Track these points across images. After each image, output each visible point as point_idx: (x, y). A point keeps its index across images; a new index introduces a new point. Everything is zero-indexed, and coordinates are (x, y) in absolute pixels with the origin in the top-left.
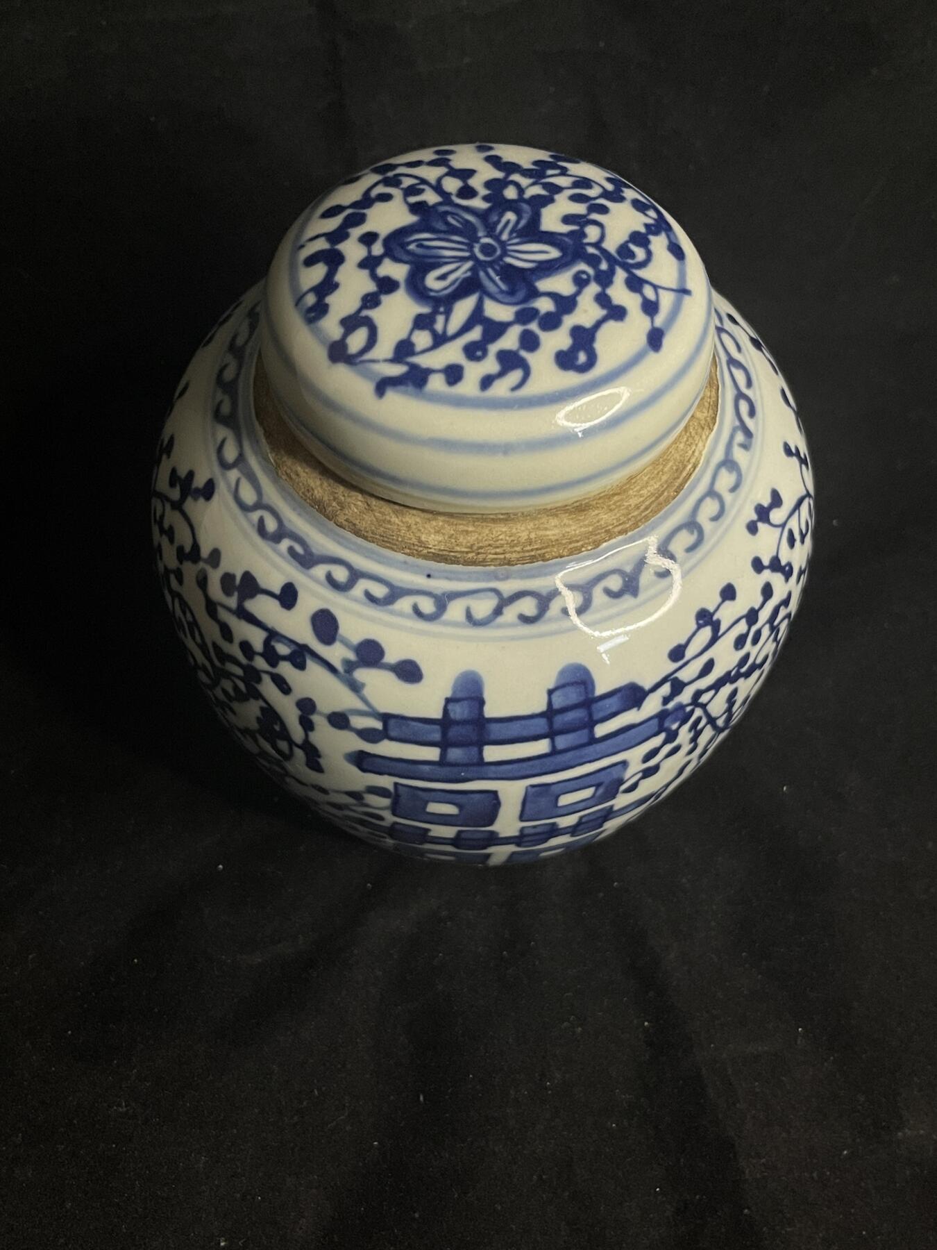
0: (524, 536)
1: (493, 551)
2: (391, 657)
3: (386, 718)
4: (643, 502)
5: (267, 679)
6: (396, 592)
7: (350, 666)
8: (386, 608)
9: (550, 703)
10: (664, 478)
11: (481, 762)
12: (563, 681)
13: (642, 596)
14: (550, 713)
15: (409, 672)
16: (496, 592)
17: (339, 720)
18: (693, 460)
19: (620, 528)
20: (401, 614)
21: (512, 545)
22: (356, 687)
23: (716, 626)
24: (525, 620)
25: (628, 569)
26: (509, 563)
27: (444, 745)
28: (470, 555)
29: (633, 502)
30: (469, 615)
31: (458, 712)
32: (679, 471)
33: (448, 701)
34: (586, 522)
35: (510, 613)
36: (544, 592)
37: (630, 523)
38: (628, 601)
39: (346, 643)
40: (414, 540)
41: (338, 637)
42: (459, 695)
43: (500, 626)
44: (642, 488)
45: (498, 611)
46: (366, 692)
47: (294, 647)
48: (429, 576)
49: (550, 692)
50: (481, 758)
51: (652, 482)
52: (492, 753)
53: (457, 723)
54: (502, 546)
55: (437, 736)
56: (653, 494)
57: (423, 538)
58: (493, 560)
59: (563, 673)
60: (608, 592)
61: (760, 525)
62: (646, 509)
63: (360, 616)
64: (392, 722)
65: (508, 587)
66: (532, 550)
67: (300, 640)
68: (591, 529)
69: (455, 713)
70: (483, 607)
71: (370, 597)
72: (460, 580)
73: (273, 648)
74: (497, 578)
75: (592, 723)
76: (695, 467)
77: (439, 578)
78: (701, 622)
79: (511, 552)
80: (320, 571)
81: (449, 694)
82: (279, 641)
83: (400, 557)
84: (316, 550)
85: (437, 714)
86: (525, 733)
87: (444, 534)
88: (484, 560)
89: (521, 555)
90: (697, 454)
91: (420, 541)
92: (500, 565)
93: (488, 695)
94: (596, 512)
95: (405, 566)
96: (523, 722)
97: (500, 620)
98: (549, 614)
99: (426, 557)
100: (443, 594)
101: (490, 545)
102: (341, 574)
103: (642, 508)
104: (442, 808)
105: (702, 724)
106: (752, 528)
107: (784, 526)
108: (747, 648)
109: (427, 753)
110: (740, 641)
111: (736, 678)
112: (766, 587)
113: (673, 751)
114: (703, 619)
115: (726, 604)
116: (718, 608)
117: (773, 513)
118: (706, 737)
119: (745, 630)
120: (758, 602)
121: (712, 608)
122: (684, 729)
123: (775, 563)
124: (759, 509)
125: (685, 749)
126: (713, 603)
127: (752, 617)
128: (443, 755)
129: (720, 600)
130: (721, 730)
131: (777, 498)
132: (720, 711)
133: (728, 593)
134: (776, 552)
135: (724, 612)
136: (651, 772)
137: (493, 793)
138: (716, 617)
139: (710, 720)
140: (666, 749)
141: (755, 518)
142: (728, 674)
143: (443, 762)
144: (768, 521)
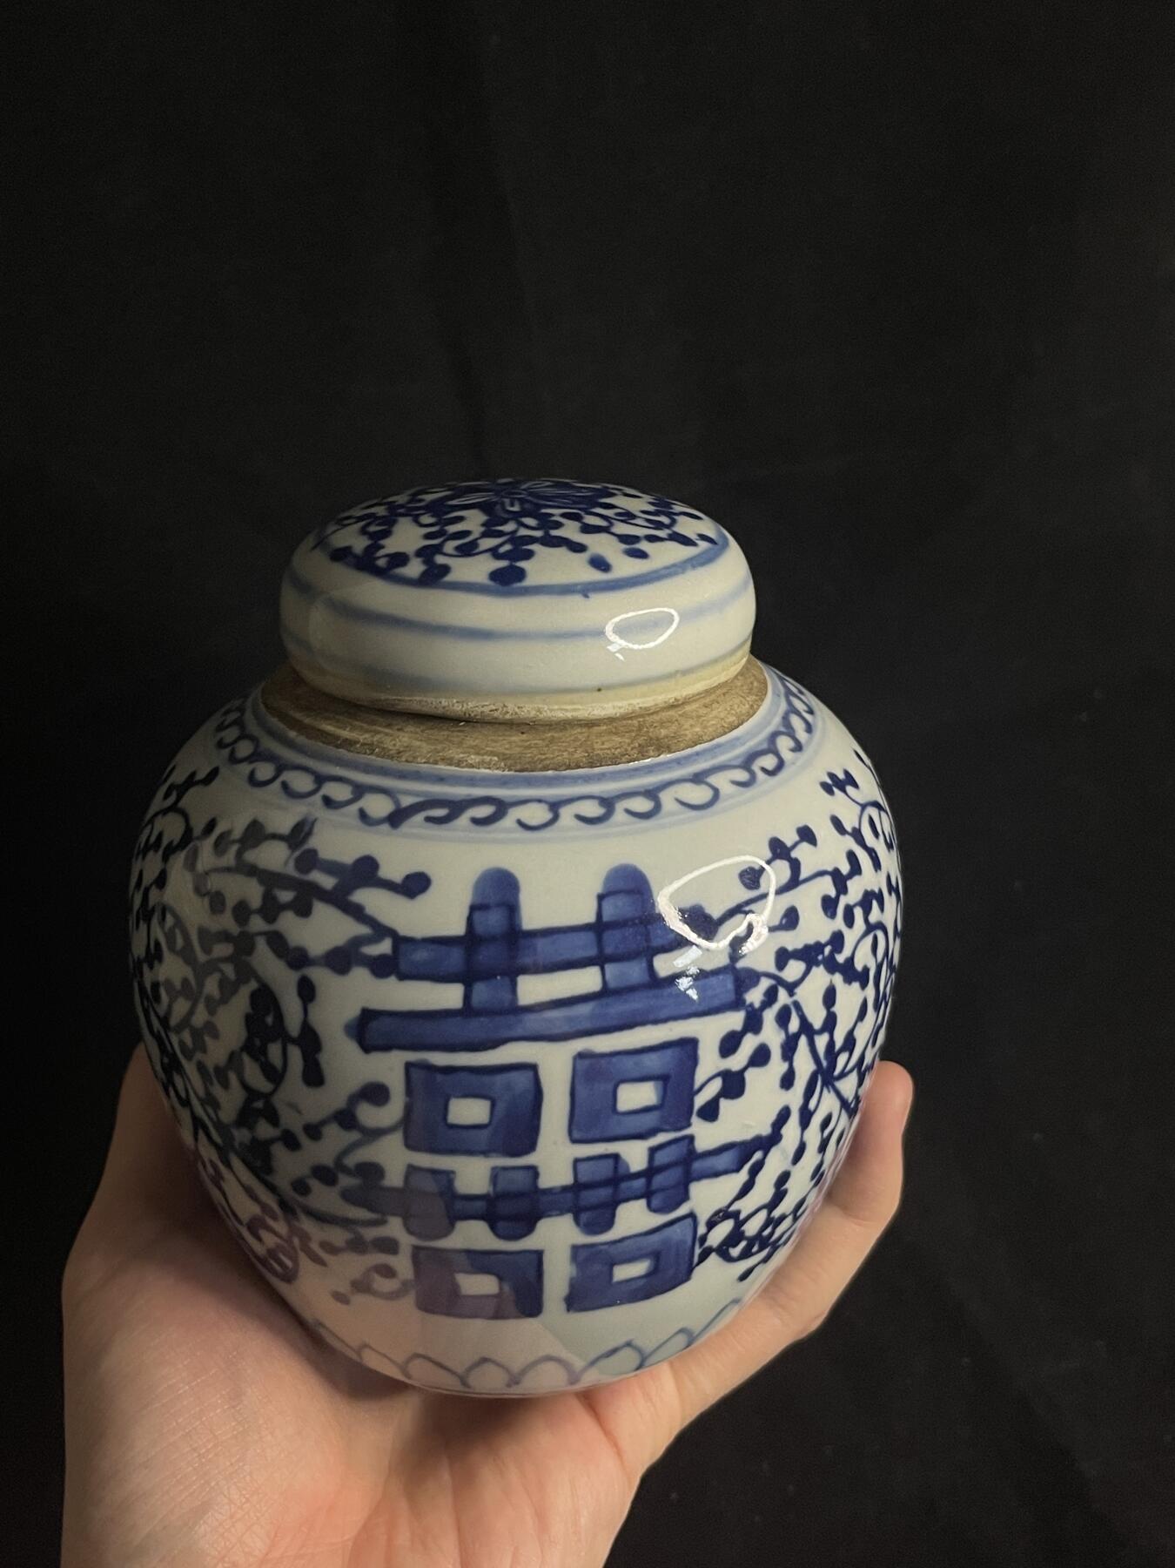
3: (397, 939)
9: (599, 914)
11: (514, 1007)
12: (615, 886)
14: (599, 927)
15: (415, 885)
17: (340, 960)
22: (355, 912)
23: (795, 866)
24: (588, 820)
27: (467, 978)
31: (487, 924)
33: (473, 909)
35: (568, 818)
36: (608, 796)
42: (485, 900)
45: (553, 816)
47: (299, 890)
49: (601, 898)
50: (515, 1000)
52: (533, 989)
53: (484, 940)
55: (459, 965)
59: (612, 875)
61: (835, 789)
64: (403, 946)
69: (480, 927)
73: (275, 895)
75: (650, 951)
78: (777, 852)
81: (473, 899)
82: (281, 887)
85: (458, 929)
86: (568, 956)
93: (524, 900)
97: (558, 823)
104: (469, 1111)
105: (794, 1025)
106: (827, 788)
107: (863, 807)
108: (839, 923)
109: (450, 996)
110: (829, 905)
111: (832, 966)
112: (852, 857)
113: (761, 1057)
114: (779, 850)
115: (805, 846)
116: (795, 845)
117: (849, 789)
118: (804, 1065)
119: (832, 893)
120: (845, 868)
121: (789, 844)
122: (769, 1016)
123: (857, 835)
124: (832, 776)
125: (777, 1066)
126: (789, 838)
127: (840, 882)
128: (467, 997)
129: (797, 838)
130: (825, 1076)
131: (851, 780)
132: (817, 1017)
133: (807, 835)
134: (857, 826)
135: (803, 852)
136: (733, 1085)
137: (533, 1068)
138: (794, 854)
139: (806, 1027)
140: (749, 1044)
141: (829, 781)
142: (819, 947)
143: (468, 1010)
144: (844, 791)
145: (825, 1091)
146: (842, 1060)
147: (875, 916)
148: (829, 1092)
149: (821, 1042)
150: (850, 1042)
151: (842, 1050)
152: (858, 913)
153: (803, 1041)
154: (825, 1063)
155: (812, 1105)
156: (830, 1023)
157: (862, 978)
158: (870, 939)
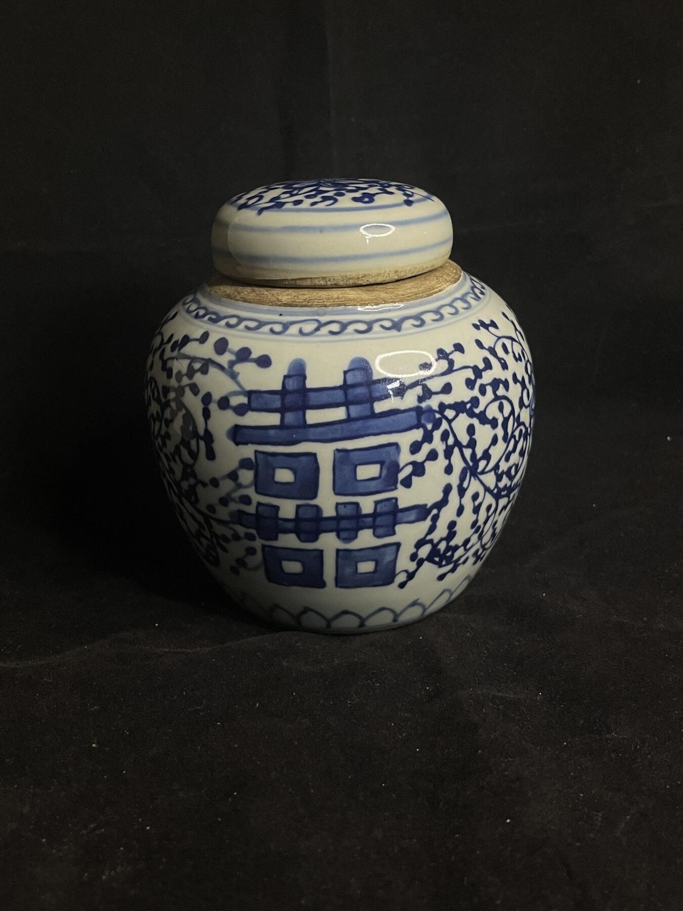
0: (336, 296)
1: (317, 301)
2: (254, 355)
3: (250, 394)
4: (407, 294)
5: (187, 390)
6: (261, 324)
7: (232, 364)
8: (255, 331)
9: (345, 380)
10: (420, 289)
11: (305, 426)
12: (353, 367)
13: (402, 332)
14: (345, 387)
15: (264, 362)
16: (317, 321)
17: (224, 403)
18: (440, 288)
19: (391, 300)
20: (264, 333)
21: (328, 299)
22: (234, 376)
23: (451, 363)
24: (332, 333)
25: (396, 320)
26: (325, 306)
27: (282, 411)
28: (304, 303)
29: (400, 293)
30: (301, 332)
31: (292, 385)
32: (430, 289)
33: (285, 377)
34: (372, 295)
35: (324, 330)
36: (345, 322)
37: (398, 299)
38: (394, 332)
39: (231, 352)
40: (274, 299)
41: (227, 349)
42: (291, 373)
43: (317, 336)
44: (407, 289)
45: (317, 329)
46: (240, 378)
47: (203, 362)
48: (281, 315)
49: (345, 373)
50: (305, 421)
51: (413, 289)
52: (313, 417)
53: (290, 392)
54: (323, 299)
55: (278, 404)
56: (412, 293)
57: (280, 298)
58: (316, 305)
59: (354, 361)
60: (382, 327)
61: (481, 328)
62: (408, 297)
63: (241, 337)
64: (253, 396)
65: (324, 319)
66: (339, 301)
67: (207, 357)
68: (374, 298)
69: (289, 386)
70: (309, 327)
71: (248, 328)
72: (298, 315)
73: (193, 366)
74: (319, 315)
75: (372, 400)
76: (440, 291)
77: (285, 315)
78: (441, 355)
79: (327, 302)
80: (223, 322)
81: (286, 373)
82: (195, 362)
83: (266, 307)
84: (222, 315)
85: (278, 386)
86: (330, 400)
87: (291, 296)
88: (312, 305)
89: (333, 303)
90: (442, 287)
91: (278, 299)
92: (320, 307)
93: (308, 373)
94: (378, 292)
95: (268, 312)
96: (329, 392)
97: (318, 333)
98: (346, 331)
99: (280, 305)
100: (287, 323)
101: (316, 299)
102: (233, 321)
103: (406, 296)
104: (284, 476)
105: (451, 441)
106: (476, 327)
107: (499, 338)
108: (476, 392)
109: (273, 419)
110: (470, 384)
111: (471, 414)
112: (486, 361)
113: (433, 456)
114: (442, 354)
115: (457, 354)
116: (452, 352)
117: (491, 329)
118: (458, 463)
119: (473, 377)
120: (481, 366)
121: (448, 351)
122: (437, 435)
123: (492, 351)
124: (480, 321)
125: (442, 462)
126: (448, 349)
127: (478, 372)
128: (282, 419)
129: (453, 349)
130: (471, 470)
131: (493, 324)
132: (464, 439)
133: (459, 348)
134: (493, 346)
135: (456, 357)
136: (419, 469)
137: (314, 455)
138: (450, 357)
139: (457, 443)
140: (426, 448)
141: (479, 324)
142: (463, 404)
143: (282, 426)
144: (488, 330)
145: (472, 478)
146: (482, 464)
147: (501, 391)
148: (475, 479)
149: (468, 452)
150: (486, 456)
151: (481, 458)
152: (489, 389)
153: (456, 450)
154: (471, 464)
155: (465, 485)
156: (472, 444)
157: (494, 423)
158: (497, 404)
